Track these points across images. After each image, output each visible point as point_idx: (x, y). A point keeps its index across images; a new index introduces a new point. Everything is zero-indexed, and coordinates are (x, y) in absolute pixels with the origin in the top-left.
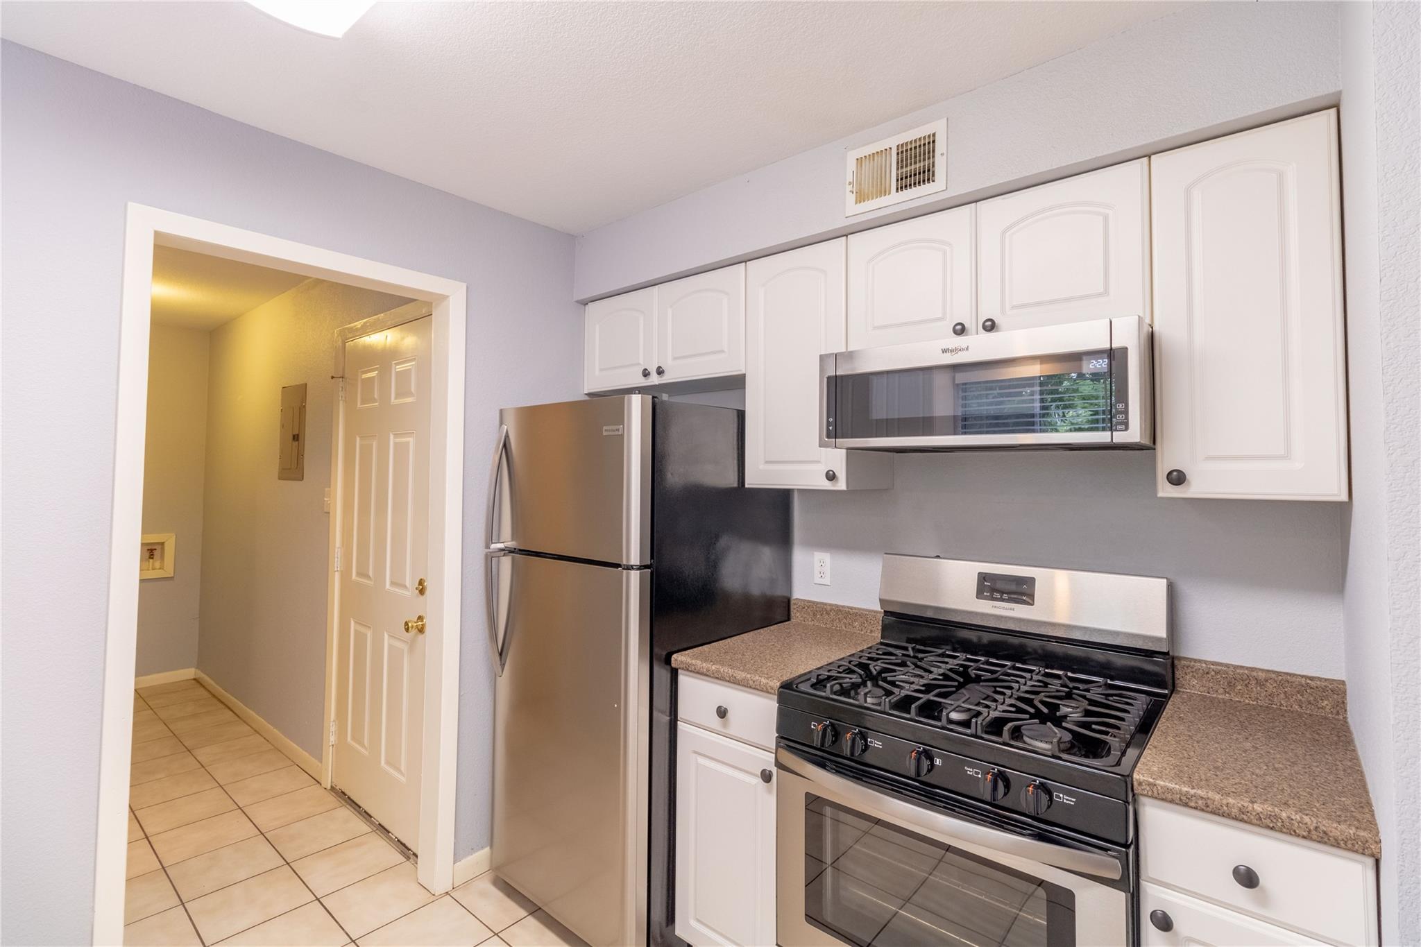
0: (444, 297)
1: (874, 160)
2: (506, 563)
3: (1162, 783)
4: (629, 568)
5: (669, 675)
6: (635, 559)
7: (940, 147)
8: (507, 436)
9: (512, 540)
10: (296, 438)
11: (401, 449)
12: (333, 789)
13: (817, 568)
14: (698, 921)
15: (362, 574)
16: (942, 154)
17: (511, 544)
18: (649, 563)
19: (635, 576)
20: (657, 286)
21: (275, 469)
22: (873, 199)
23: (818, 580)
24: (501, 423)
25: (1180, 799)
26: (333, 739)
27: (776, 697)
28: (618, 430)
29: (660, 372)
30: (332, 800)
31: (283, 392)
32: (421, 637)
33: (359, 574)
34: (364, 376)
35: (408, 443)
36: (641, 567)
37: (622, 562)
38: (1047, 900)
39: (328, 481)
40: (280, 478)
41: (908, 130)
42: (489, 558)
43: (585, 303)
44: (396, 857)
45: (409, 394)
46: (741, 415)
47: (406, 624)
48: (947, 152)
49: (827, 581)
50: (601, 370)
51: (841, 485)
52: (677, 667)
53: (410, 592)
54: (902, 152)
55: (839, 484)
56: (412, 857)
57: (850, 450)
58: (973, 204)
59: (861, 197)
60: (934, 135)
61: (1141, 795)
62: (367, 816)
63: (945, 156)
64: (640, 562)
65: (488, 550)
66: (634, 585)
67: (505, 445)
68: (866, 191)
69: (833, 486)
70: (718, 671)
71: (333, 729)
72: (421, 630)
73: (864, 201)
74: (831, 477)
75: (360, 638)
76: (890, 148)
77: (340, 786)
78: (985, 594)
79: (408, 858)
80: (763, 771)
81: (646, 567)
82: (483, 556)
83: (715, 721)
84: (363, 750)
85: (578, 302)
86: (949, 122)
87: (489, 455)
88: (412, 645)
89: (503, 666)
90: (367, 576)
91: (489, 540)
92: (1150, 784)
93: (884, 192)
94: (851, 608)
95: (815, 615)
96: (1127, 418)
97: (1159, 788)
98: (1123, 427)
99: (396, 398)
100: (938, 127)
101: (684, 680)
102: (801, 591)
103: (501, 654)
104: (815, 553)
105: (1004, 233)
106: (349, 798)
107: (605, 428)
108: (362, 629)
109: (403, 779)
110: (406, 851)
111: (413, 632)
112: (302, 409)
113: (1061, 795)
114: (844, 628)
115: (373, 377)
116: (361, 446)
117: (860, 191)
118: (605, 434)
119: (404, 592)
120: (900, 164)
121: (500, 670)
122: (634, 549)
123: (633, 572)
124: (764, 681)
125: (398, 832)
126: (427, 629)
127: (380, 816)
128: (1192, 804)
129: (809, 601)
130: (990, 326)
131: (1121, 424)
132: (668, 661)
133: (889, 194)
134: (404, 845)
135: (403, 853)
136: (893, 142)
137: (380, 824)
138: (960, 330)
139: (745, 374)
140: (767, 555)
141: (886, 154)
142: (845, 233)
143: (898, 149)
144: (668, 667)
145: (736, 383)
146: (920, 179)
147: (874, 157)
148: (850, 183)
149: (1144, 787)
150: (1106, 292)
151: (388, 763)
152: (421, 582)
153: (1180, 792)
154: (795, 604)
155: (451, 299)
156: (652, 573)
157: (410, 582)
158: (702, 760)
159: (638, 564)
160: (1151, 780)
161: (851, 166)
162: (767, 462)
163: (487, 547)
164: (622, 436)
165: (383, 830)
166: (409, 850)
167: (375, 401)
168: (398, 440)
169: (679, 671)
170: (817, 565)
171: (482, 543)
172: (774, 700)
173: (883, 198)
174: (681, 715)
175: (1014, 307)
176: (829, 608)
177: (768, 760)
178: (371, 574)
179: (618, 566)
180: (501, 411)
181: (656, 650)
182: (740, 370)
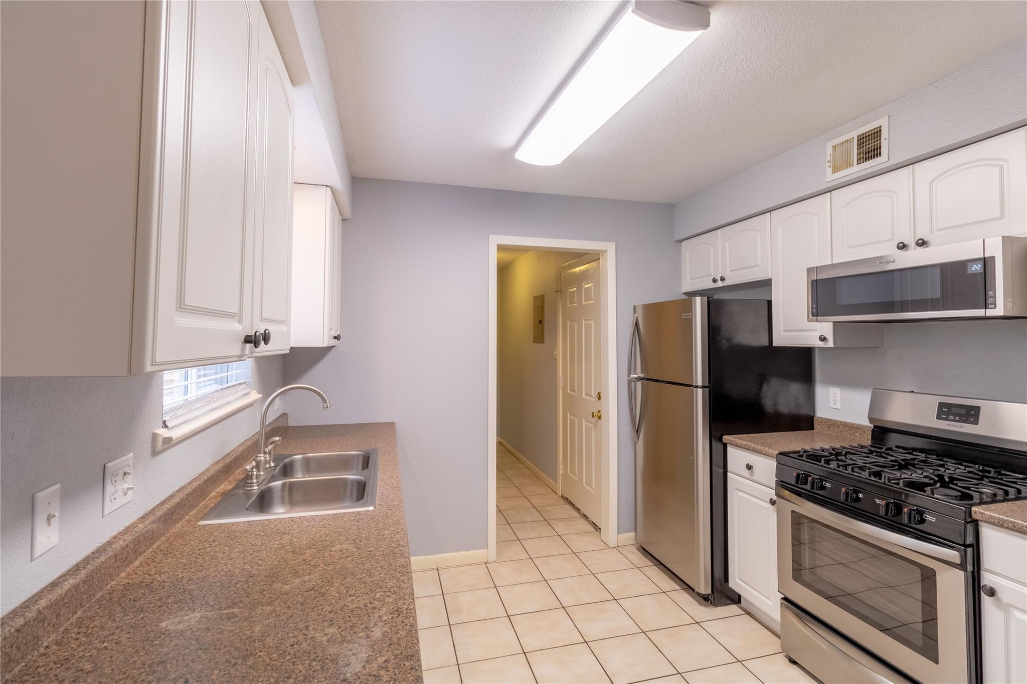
0: (605, 251)
1: (843, 145)
2: (639, 384)
3: (988, 513)
4: (697, 387)
5: (722, 447)
6: (700, 383)
7: (884, 134)
8: (637, 320)
9: (641, 373)
10: (540, 322)
11: (588, 327)
12: (562, 496)
13: (831, 399)
14: (740, 579)
15: (572, 390)
16: (886, 139)
17: (641, 375)
18: (708, 385)
19: (700, 391)
20: (720, 229)
21: (531, 338)
22: (842, 170)
23: (832, 405)
24: (635, 312)
25: (999, 523)
26: (561, 472)
27: (775, 459)
28: (689, 316)
29: (722, 279)
30: (562, 501)
31: (534, 300)
32: (599, 421)
33: (571, 390)
34: (570, 290)
35: (591, 324)
36: (703, 387)
37: (693, 383)
38: (921, 575)
39: (555, 344)
40: (534, 342)
41: (864, 125)
42: (630, 382)
43: (681, 241)
44: (591, 529)
45: (591, 299)
46: (769, 303)
47: (593, 413)
48: (889, 138)
49: (838, 406)
50: (691, 279)
51: (830, 344)
52: (726, 442)
53: (594, 399)
54: (860, 139)
55: (829, 343)
56: (599, 530)
57: (835, 322)
58: (911, 166)
59: (836, 169)
60: (881, 126)
61: (981, 521)
62: (578, 510)
63: (887, 140)
64: (702, 384)
65: (629, 378)
66: (699, 395)
67: (636, 324)
68: (838, 166)
69: (825, 344)
70: (746, 445)
71: (561, 467)
72: (600, 418)
73: (837, 172)
74: (823, 339)
75: (572, 422)
76: (853, 138)
77: (566, 495)
78: (943, 416)
79: (597, 531)
80: (771, 499)
81: (706, 387)
82: (627, 380)
83: (746, 473)
84: (575, 478)
85: (676, 241)
86: (890, 118)
87: (629, 329)
88: (596, 425)
89: (638, 437)
90: (574, 391)
91: (629, 373)
92: (981, 513)
93: (849, 165)
94: (854, 424)
95: (829, 427)
96: (995, 301)
97: (986, 515)
98: (993, 306)
99: (585, 301)
100: (883, 122)
101: (730, 450)
102: (821, 412)
103: (637, 432)
104: (830, 388)
105: (932, 182)
106: (570, 501)
107: (683, 315)
108: (573, 418)
109: (594, 492)
110: (597, 528)
111: (596, 418)
112: (543, 307)
113: (928, 516)
114: (849, 436)
115: (574, 291)
116: (570, 325)
117: (835, 166)
118: (683, 317)
119: (592, 399)
120: (860, 145)
121: (637, 439)
122: (699, 377)
123: (699, 389)
124: (770, 450)
125: (592, 518)
126: (602, 417)
127: (584, 511)
128: (1006, 525)
129: (825, 419)
130: (922, 243)
131: (991, 304)
132: (720, 439)
133: (853, 166)
134: (595, 524)
135: (595, 529)
136: (855, 134)
137: (584, 514)
138: (902, 247)
139: (771, 279)
140: (796, 388)
141: (850, 141)
142: (829, 191)
143: (858, 138)
144: (721, 442)
145: (766, 284)
146: (871, 155)
147: (843, 144)
148: (829, 162)
149: (978, 514)
150: (1002, 216)
151: (586, 484)
152: (599, 394)
153: (999, 518)
154: (816, 420)
155: (608, 253)
156: (710, 391)
157: (594, 394)
158: (740, 494)
159: (701, 385)
160: (982, 511)
161: (829, 150)
162: (785, 331)
163: (629, 376)
164: (692, 318)
165: (585, 517)
166: (597, 526)
167: (575, 303)
168: (586, 323)
169: (728, 445)
170: (831, 395)
171: (627, 374)
172: (774, 460)
173: (849, 169)
174: (729, 469)
175: (939, 230)
176: (839, 423)
177: (772, 494)
178: (576, 390)
179: (691, 386)
180: (634, 307)
181: (713, 433)
182: (768, 277)
